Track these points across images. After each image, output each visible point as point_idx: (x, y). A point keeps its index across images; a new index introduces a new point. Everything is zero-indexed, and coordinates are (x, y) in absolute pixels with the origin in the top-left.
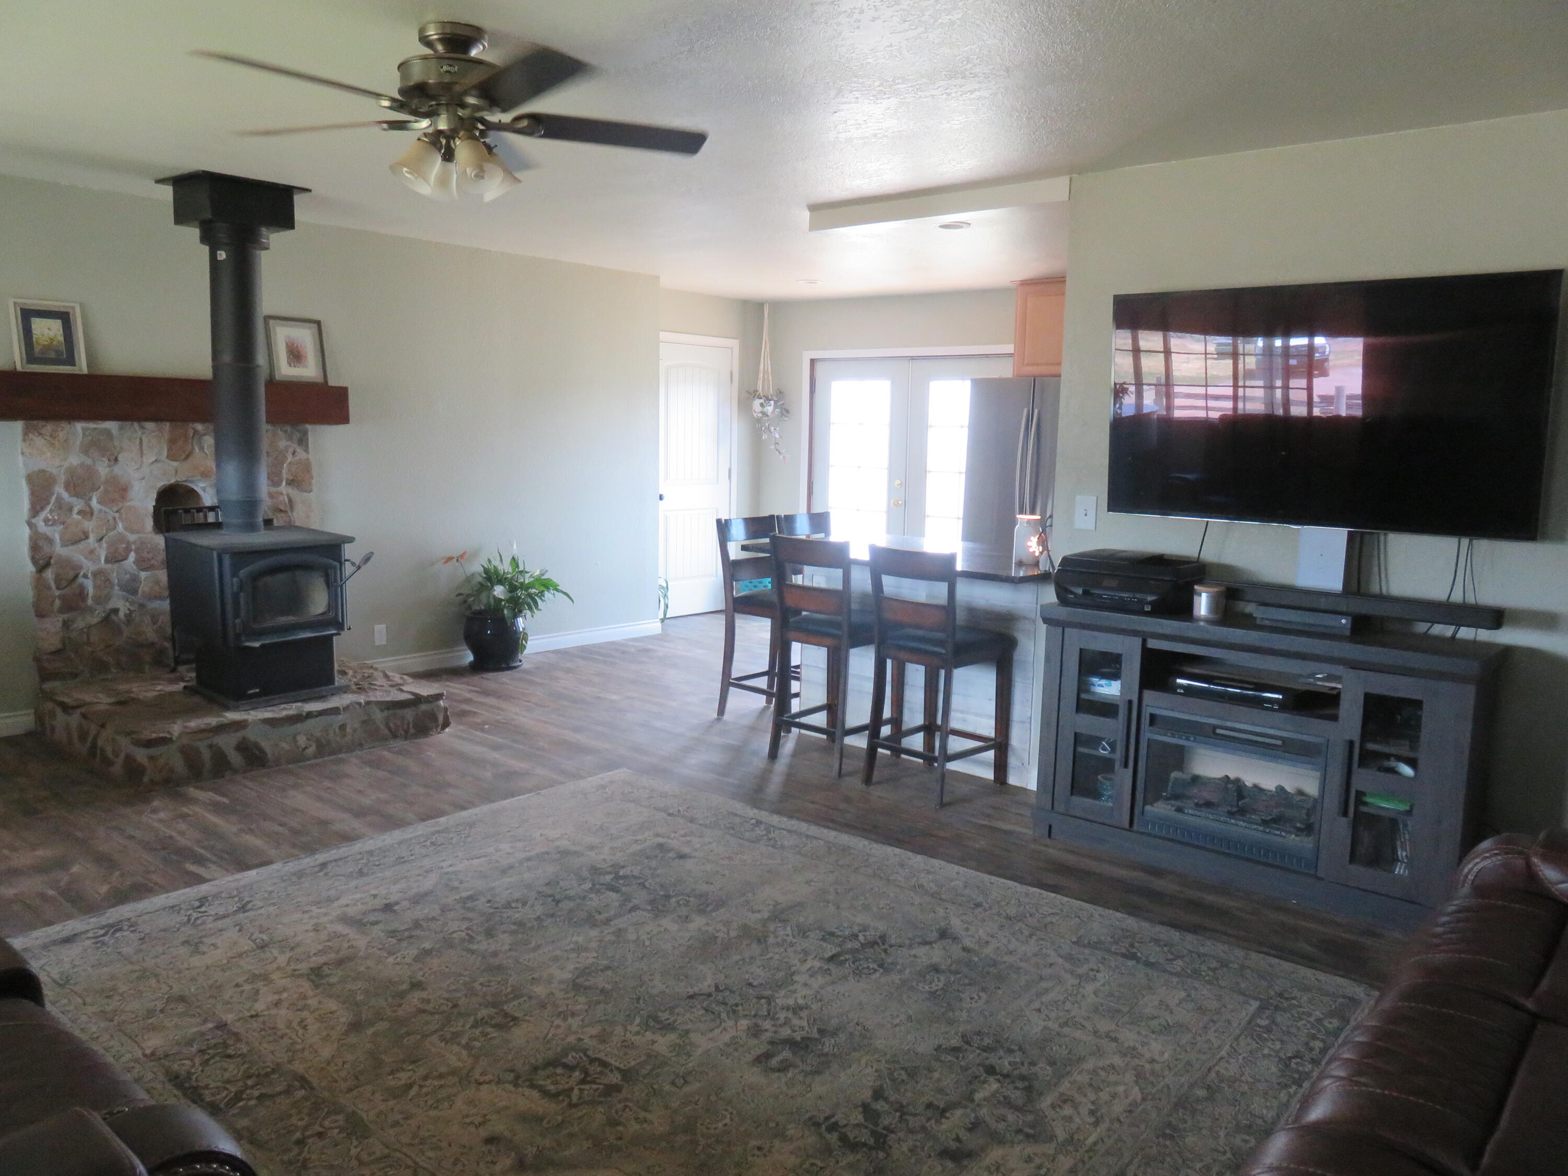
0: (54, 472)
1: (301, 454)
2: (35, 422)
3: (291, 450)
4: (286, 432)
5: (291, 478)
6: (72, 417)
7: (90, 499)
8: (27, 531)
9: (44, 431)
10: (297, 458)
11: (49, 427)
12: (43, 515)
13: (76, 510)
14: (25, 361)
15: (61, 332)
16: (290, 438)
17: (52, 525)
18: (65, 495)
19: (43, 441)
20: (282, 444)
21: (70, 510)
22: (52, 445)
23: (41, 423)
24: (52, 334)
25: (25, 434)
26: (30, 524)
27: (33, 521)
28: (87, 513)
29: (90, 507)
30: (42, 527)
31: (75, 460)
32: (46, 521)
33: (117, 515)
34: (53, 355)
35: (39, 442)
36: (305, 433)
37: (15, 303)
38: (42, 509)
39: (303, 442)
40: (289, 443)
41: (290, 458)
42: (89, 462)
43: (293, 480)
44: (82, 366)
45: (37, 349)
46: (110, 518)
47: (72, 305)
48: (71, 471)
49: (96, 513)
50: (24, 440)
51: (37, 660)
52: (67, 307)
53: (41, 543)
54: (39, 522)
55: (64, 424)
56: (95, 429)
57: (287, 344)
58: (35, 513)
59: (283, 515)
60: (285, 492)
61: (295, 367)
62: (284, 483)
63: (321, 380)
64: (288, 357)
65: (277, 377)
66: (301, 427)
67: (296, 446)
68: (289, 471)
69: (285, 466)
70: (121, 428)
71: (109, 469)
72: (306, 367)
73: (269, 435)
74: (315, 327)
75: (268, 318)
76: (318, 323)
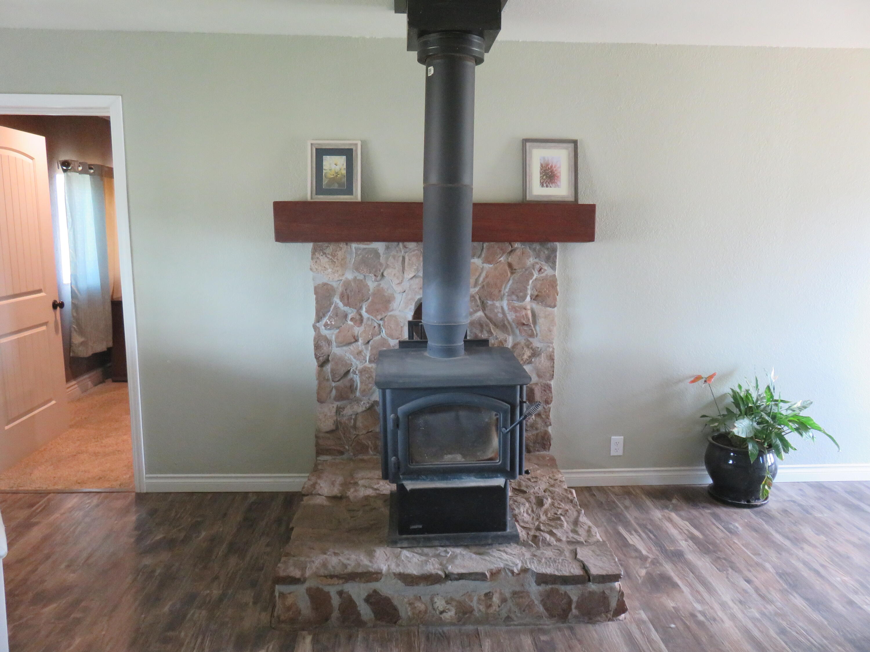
0: (335, 284)
1: (548, 271)
2: (320, 243)
3: (537, 267)
4: (534, 250)
5: (536, 293)
6: (348, 239)
7: (361, 308)
8: (312, 333)
9: (328, 251)
10: (544, 275)
11: (331, 248)
12: (325, 320)
13: (350, 317)
14: (314, 192)
15: (345, 166)
16: (538, 256)
17: (329, 329)
18: (341, 305)
19: (326, 260)
20: (531, 261)
21: (346, 316)
22: (333, 262)
23: (326, 244)
24: (337, 168)
25: (313, 253)
26: (315, 327)
27: (317, 325)
28: (360, 321)
29: (361, 315)
30: (324, 332)
31: (349, 276)
32: (326, 325)
33: (381, 322)
34: (336, 186)
35: (324, 260)
36: (554, 251)
37: (312, 144)
38: (324, 315)
39: (551, 259)
40: (537, 260)
41: (536, 275)
42: (361, 277)
43: (537, 296)
44: (357, 196)
45: (325, 182)
46: (376, 325)
47: (354, 142)
48: (347, 284)
49: (365, 321)
50: (312, 259)
51: (317, 437)
52: (351, 144)
53: (323, 343)
54: (321, 325)
55: (342, 245)
56: (365, 249)
57: (542, 165)
58: (319, 319)
59: (525, 328)
60: (529, 307)
61: (547, 186)
62: (528, 298)
63: (571, 199)
64: (542, 178)
65: (528, 198)
66: (550, 245)
67: (543, 263)
68: (534, 287)
69: (531, 282)
70: (387, 248)
71: (376, 283)
72: (558, 186)
73: (518, 252)
74: (571, 146)
75: (526, 141)
76: (575, 143)
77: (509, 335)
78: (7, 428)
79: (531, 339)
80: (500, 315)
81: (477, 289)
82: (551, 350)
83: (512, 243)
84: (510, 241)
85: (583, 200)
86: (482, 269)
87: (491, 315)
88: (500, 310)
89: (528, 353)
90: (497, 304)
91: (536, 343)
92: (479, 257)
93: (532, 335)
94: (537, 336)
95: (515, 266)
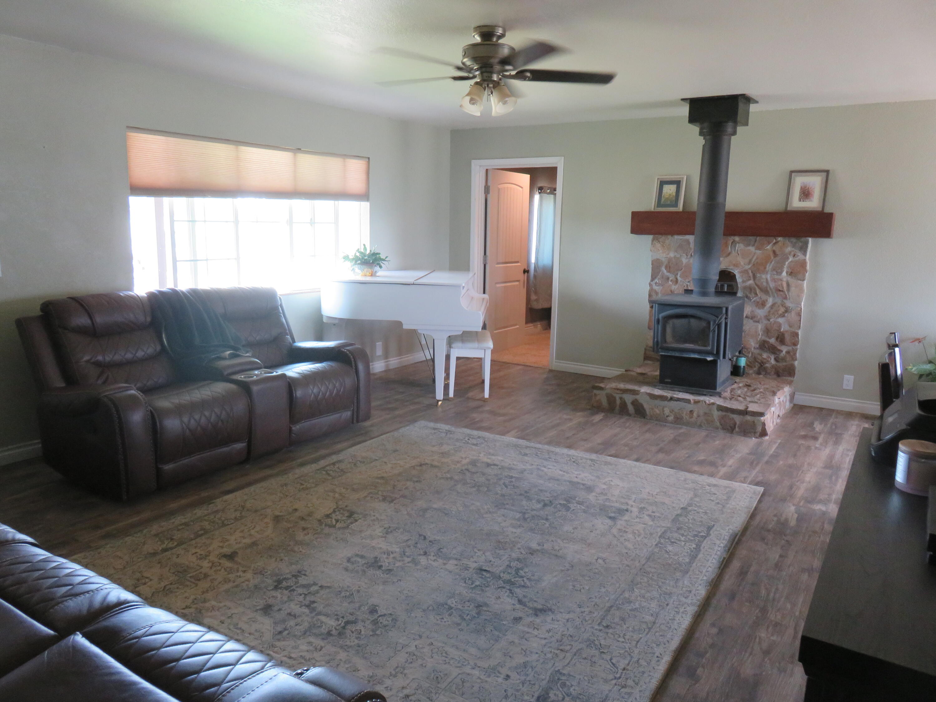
0: (663, 260)
1: (800, 256)
2: (657, 236)
3: (792, 253)
4: (792, 242)
5: (790, 271)
6: (673, 233)
7: (677, 274)
8: (648, 288)
9: (661, 240)
10: (797, 259)
11: (662, 238)
12: (656, 280)
13: (671, 279)
14: (656, 205)
15: (675, 191)
16: (794, 246)
17: (657, 286)
18: (665, 271)
19: (659, 245)
20: (789, 249)
21: (668, 279)
22: (663, 246)
23: (660, 236)
24: (671, 192)
25: (653, 241)
26: (650, 284)
27: (652, 283)
28: (677, 281)
29: (677, 279)
30: (655, 287)
31: (672, 255)
32: (656, 283)
33: (688, 284)
34: (669, 203)
35: (658, 245)
36: (806, 243)
37: (658, 179)
38: (655, 278)
39: (804, 249)
40: (793, 249)
41: (791, 259)
42: (678, 256)
43: (791, 272)
44: (680, 208)
45: (663, 200)
46: (685, 285)
47: (682, 176)
48: (670, 260)
49: (679, 281)
50: (652, 244)
51: (645, 349)
52: (680, 178)
53: (653, 294)
54: (653, 283)
55: (670, 237)
56: (682, 239)
57: (801, 187)
58: (653, 279)
59: (781, 293)
60: (785, 280)
61: (803, 201)
62: (784, 274)
63: (820, 209)
64: (800, 195)
65: (789, 208)
66: (803, 239)
67: (797, 251)
68: (789, 267)
69: (787, 263)
71: (688, 260)
72: (811, 201)
73: (780, 244)
74: (824, 174)
75: (792, 172)
76: (827, 172)
77: (770, 297)
79: (785, 301)
80: (765, 284)
81: (750, 266)
82: (799, 309)
83: (776, 238)
84: (775, 236)
85: (827, 210)
86: (755, 253)
87: (759, 283)
88: (765, 280)
89: (782, 310)
90: (764, 276)
91: (788, 304)
92: (753, 245)
93: (786, 298)
94: (789, 299)
95: (778, 252)
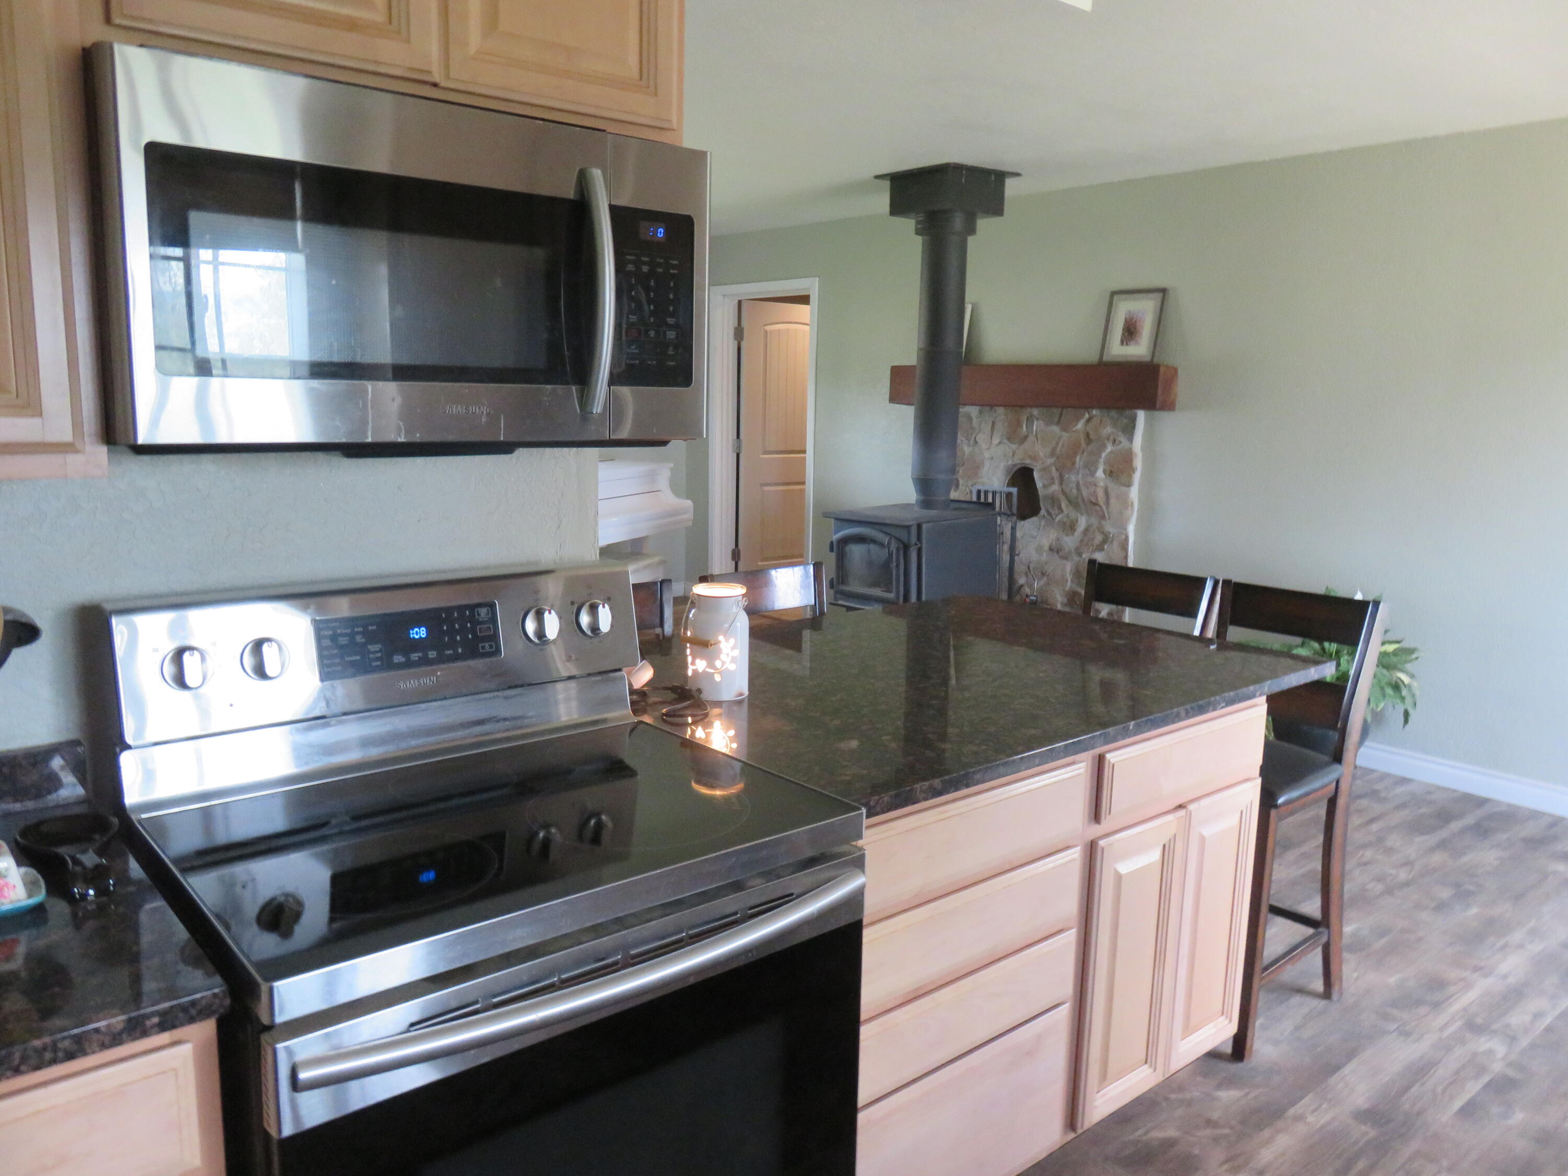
1: (1124, 443)
3: (1112, 438)
5: (1109, 468)
10: (1120, 447)
16: (1114, 425)
20: (1108, 430)
36: (1133, 420)
39: (1129, 430)
40: (1114, 430)
41: (1109, 448)
57: (1126, 321)
59: (1097, 508)
60: (1102, 484)
61: (1127, 344)
62: (1100, 474)
63: (1148, 359)
64: (1123, 335)
65: (1105, 358)
66: (1128, 412)
67: (1120, 433)
68: (1108, 462)
69: (1103, 455)
70: (981, 412)
71: (971, 448)
72: (1138, 343)
73: (1095, 421)
74: (1160, 295)
75: (1113, 293)
76: (1163, 291)
77: (1082, 514)
78: (759, 563)
79: (1103, 522)
80: (1075, 491)
81: (1053, 460)
82: (1124, 537)
83: (1090, 410)
84: (1088, 408)
85: (1156, 361)
86: (1060, 438)
87: (1067, 491)
88: (1074, 485)
89: (1099, 538)
90: (1073, 478)
91: (1109, 527)
92: (1058, 423)
93: (1103, 517)
94: (1109, 519)
95: (1092, 436)
